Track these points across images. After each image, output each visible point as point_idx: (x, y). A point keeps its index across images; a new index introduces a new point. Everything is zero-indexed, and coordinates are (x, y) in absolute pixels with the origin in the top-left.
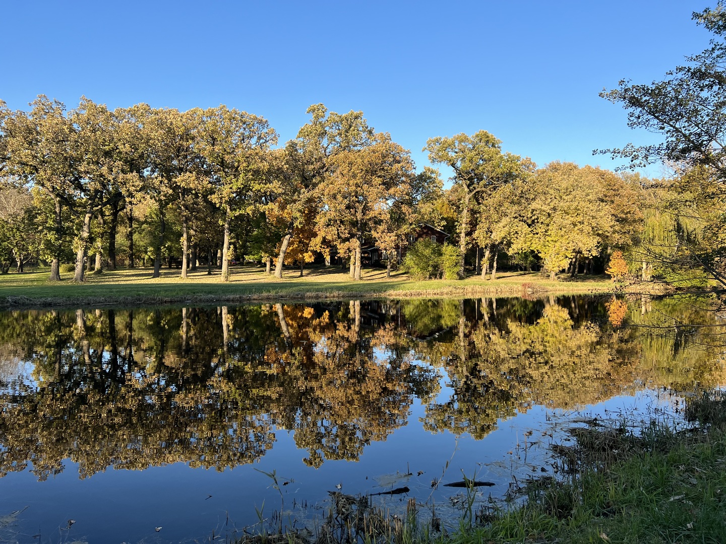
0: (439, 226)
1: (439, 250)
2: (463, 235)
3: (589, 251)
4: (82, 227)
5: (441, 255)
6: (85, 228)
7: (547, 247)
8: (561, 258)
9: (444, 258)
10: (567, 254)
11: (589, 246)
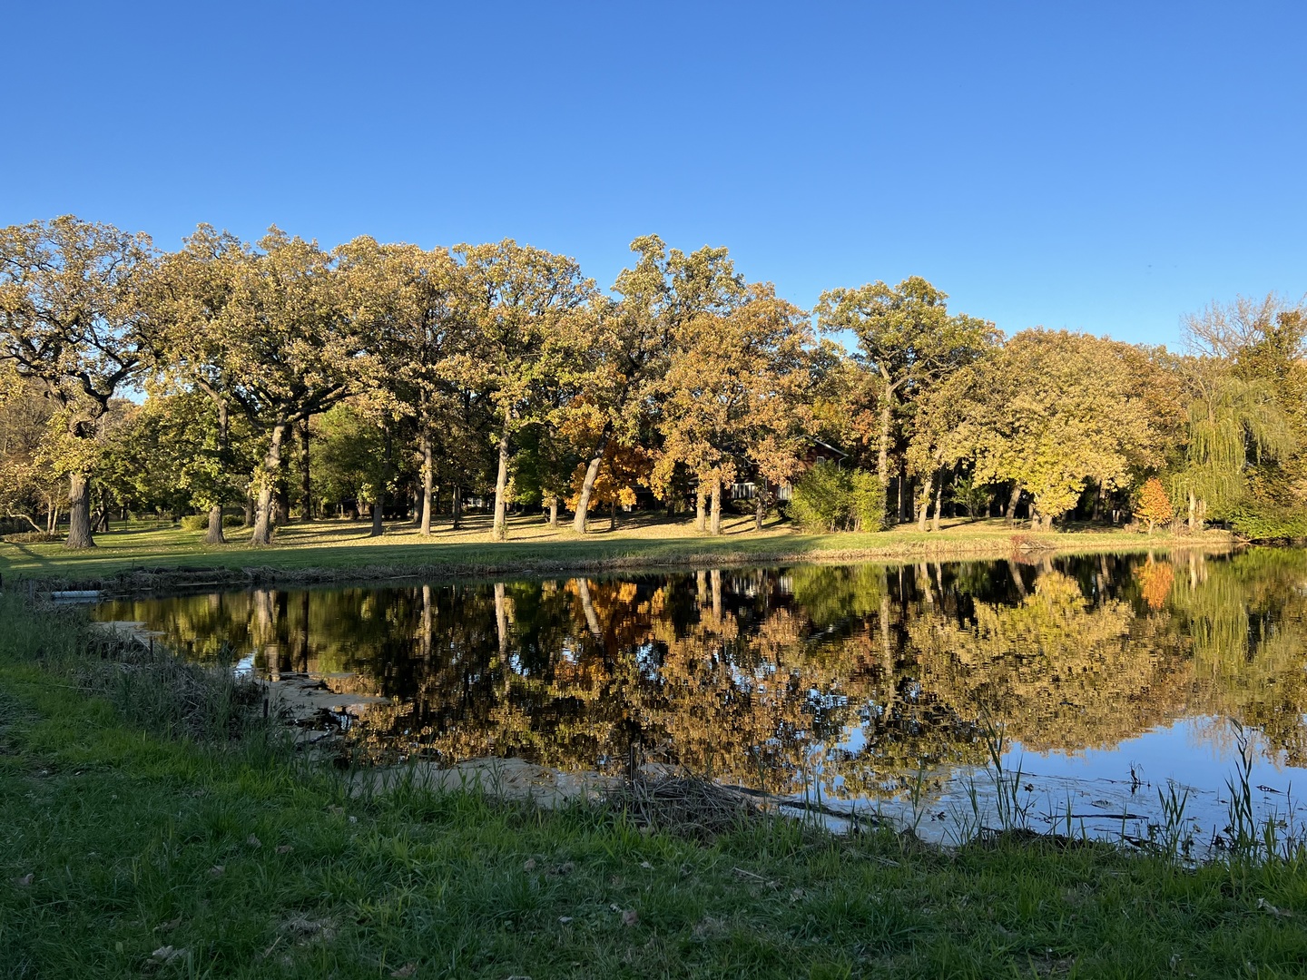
0: (847, 439)
1: (848, 481)
2: (883, 454)
3: (1112, 479)
4: (268, 450)
5: (851, 489)
6: (274, 451)
7: (1038, 474)
8: (1062, 492)
9: (856, 493)
10: (1072, 485)
11: (1111, 471)
